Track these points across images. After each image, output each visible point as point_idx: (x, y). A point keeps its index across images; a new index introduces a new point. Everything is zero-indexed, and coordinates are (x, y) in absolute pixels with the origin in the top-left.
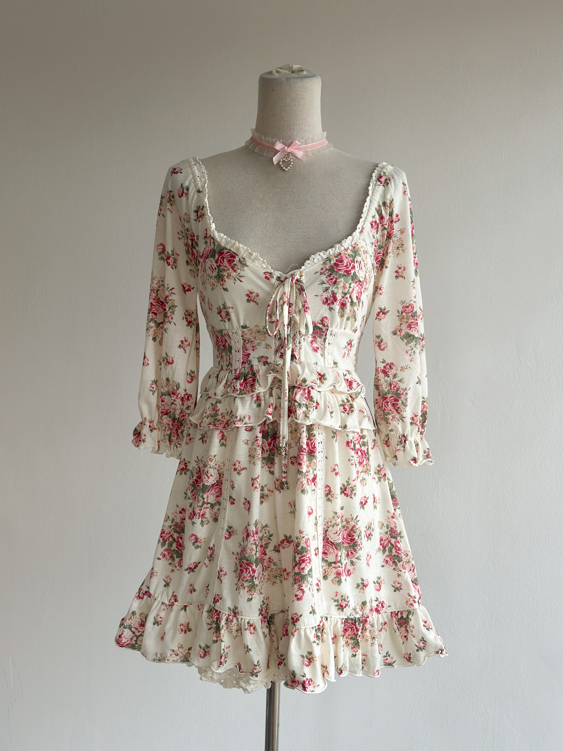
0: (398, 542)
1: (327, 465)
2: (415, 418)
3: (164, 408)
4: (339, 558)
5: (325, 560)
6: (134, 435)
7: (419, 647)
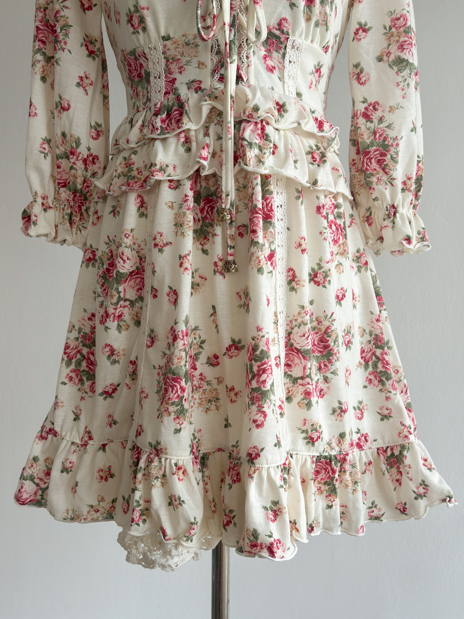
0: (386, 354)
1: (289, 239)
2: (408, 182)
3: (62, 176)
4: (308, 372)
5: (288, 375)
6: (23, 218)
7: (418, 493)
